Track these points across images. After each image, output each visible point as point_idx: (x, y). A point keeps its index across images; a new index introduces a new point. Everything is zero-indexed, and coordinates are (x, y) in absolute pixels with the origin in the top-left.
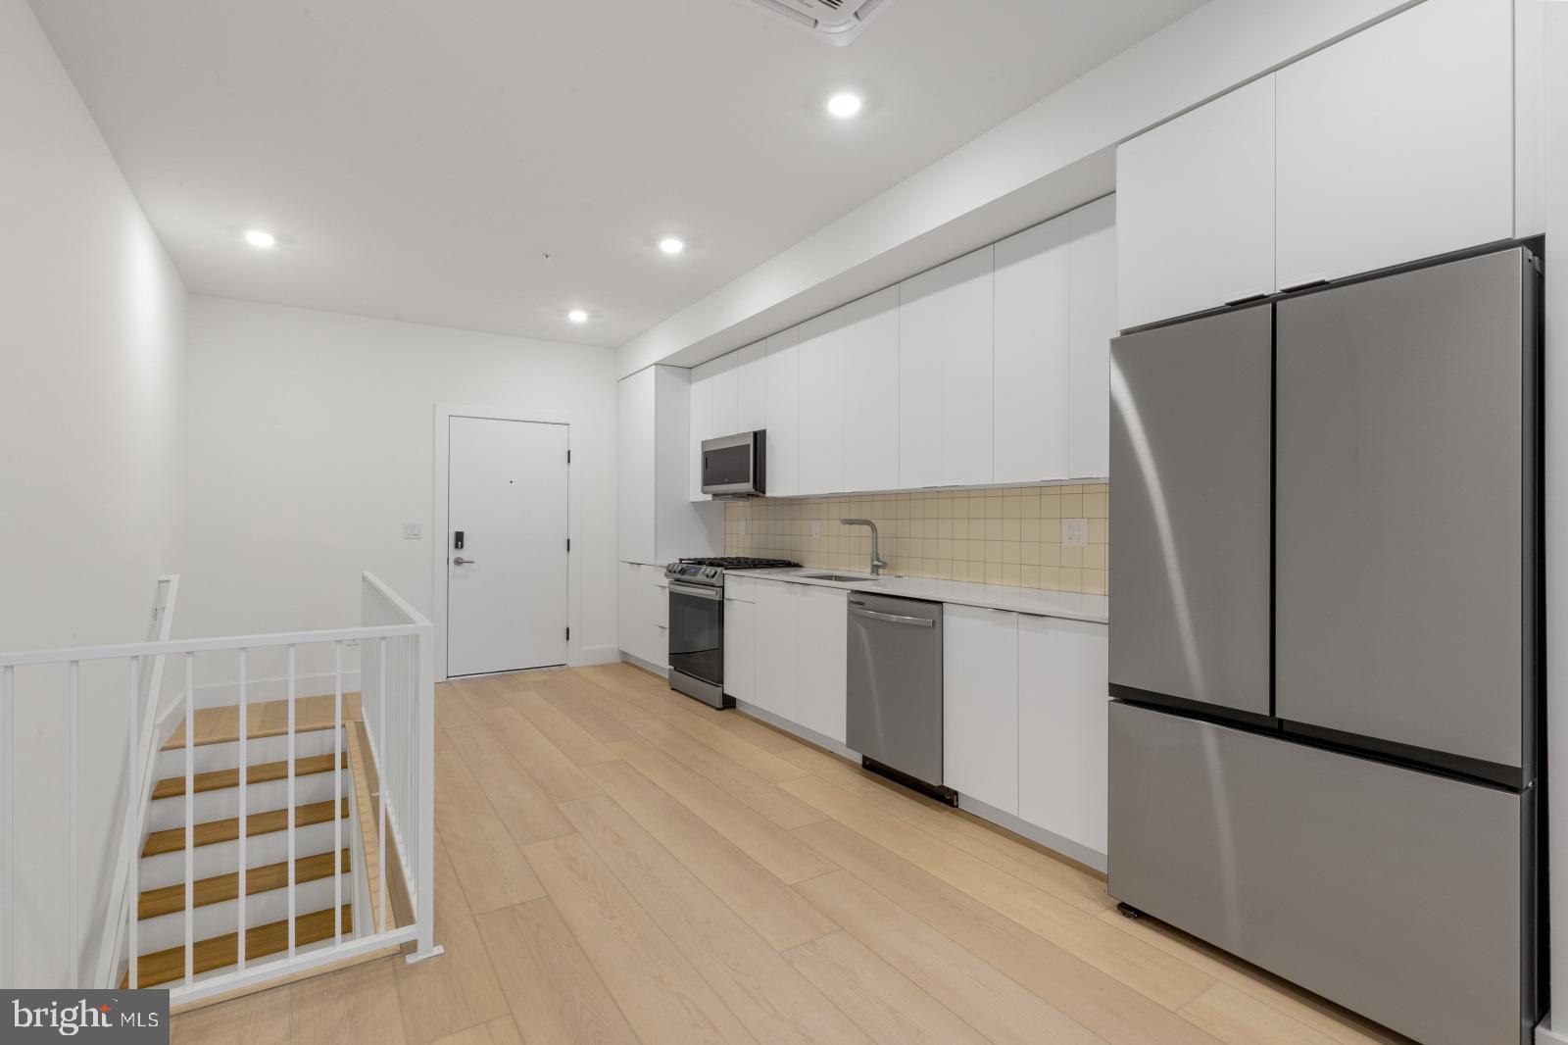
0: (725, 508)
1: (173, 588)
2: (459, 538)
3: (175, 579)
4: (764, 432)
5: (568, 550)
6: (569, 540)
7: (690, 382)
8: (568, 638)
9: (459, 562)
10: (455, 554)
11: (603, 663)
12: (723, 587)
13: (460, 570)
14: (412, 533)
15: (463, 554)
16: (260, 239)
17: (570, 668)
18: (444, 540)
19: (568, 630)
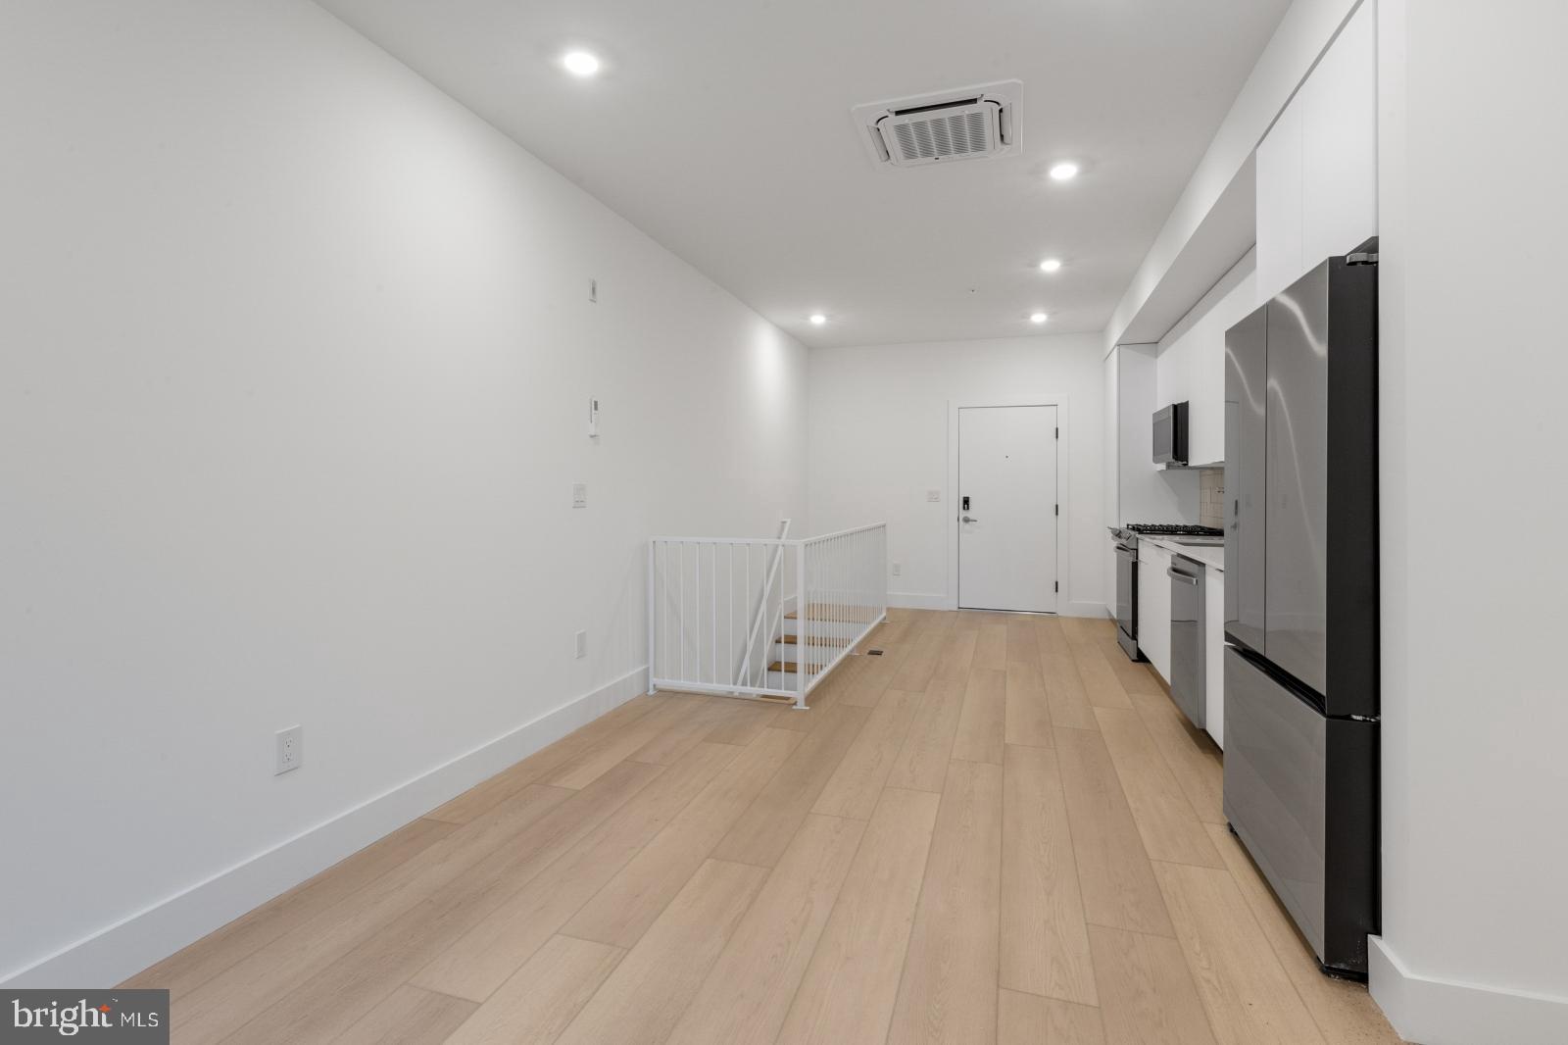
0: (1200, 476)
1: (788, 525)
2: (966, 501)
3: (789, 521)
4: (1186, 405)
5: (1057, 514)
6: (1057, 506)
7: (1157, 357)
8: (1057, 591)
9: (966, 520)
10: (963, 514)
11: (1088, 616)
12: (1137, 550)
13: (967, 526)
14: (933, 497)
15: (970, 514)
16: (818, 319)
17: (1058, 616)
18: (956, 504)
19: (1057, 583)
